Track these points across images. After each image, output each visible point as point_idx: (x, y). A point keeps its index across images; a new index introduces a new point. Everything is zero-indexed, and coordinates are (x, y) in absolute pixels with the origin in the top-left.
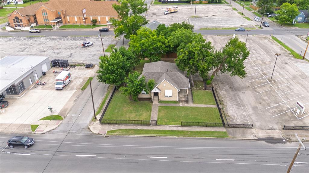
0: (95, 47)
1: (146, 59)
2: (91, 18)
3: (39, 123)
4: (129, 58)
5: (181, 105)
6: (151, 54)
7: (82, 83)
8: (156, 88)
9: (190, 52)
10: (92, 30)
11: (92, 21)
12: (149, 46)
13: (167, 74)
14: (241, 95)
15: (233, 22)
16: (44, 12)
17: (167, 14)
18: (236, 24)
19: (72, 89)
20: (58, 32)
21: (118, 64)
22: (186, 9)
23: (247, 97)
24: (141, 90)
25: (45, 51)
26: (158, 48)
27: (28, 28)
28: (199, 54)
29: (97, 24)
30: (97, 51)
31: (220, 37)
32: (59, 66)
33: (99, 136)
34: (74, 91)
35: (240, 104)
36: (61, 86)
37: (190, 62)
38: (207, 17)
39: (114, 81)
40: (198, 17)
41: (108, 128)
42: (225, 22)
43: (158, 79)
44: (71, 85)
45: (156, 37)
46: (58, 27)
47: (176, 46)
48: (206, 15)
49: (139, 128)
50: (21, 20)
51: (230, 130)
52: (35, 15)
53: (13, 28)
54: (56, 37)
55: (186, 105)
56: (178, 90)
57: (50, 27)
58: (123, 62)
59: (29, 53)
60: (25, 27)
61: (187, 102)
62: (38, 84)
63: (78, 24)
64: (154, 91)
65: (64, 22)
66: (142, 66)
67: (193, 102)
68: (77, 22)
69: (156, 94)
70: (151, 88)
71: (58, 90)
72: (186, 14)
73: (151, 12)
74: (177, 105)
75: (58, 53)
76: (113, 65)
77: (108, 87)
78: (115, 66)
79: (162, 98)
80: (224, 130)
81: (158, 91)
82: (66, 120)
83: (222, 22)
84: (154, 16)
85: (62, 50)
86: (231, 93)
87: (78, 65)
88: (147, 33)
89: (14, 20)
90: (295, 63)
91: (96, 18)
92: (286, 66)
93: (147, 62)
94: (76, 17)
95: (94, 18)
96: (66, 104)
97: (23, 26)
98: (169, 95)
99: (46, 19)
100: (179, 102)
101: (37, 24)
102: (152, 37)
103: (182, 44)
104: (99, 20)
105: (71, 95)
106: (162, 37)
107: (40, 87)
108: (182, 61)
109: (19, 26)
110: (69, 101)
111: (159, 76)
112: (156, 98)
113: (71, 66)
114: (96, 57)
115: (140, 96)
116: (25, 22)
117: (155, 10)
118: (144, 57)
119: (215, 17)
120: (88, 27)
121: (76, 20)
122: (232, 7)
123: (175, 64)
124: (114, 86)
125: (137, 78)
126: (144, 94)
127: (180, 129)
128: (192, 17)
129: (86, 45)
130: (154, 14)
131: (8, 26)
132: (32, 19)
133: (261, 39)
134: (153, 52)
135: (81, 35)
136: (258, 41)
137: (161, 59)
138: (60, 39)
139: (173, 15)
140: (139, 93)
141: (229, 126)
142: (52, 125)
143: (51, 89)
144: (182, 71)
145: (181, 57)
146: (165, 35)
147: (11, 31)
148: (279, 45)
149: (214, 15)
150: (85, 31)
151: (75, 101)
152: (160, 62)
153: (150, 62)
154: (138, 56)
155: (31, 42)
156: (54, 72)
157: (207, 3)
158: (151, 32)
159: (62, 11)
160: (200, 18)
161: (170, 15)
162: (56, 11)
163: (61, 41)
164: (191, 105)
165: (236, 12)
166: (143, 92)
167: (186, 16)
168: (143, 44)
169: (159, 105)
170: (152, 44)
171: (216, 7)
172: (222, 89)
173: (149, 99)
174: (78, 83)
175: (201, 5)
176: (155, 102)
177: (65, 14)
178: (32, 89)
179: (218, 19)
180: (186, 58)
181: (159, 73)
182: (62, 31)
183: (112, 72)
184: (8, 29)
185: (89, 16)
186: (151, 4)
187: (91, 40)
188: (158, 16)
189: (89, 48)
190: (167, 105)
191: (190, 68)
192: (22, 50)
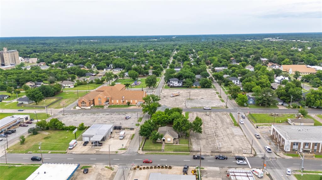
0: (132, 119)
1: (160, 125)
2: (127, 101)
3: (118, 151)
4: (152, 125)
5: (174, 145)
6: (162, 123)
7: (130, 137)
8: (164, 137)
9: (178, 123)
10: (127, 108)
11: (127, 103)
12: (161, 119)
13: (169, 132)
14: (200, 141)
15: (212, 103)
16: (100, 98)
17: (172, 97)
18: (214, 105)
19: (127, 139)
20: (108, 110)
21: (148, 127)
22: (185, 93)
23: (203, 142)
24: (158, 138)
25: (106, 122)
26: (165, 120)
27: (89, 108)
28: (182, 124)
29: (130, 104)
30: (134, 121)
31: (201, 113)
32: (117, 129)
33: (142, 154)
34: (128, 140)
35: (198, 144)
36: (122, 138)
37: (179, 126)
38: (197, 100)
39: (146, 135)
40: (191, 100)
41: (145, 152)
42: (207, 103)
43: (165, 134)
44: (126, 137)
45: (164, 115)
46: (107, 107)
47: (173, 120)
48: (197, 98)
49: (157, 152)
50: (86, 103)
51: (192, 153)
52: (94, 100)
53: (80, 107)
54: (108, 113)
55: (176, 145)
56: (173, 138)
57: (103, 107)
58: (150, 127)
59: (98, 123)
60: (87, 107)
61: (177, 143)
62: (110, 137)
63: (119, 104)
64: (163, 139)
65: (110, 104)
66: (157, 129)
67: (179, 144)
68: (117, 103)
69: (164, 140)
70: (162, 137)
71: (121, 139)
72: (184, 97)
73: (162, 95)
74: (173, 145)
75: (114, 123)
76: (146, 128)
77: (143, 138)
78: (147, 128)
79: (166, 142)
80: (189, 153)
81: (165, 139)
82: (128, 150)
83: (205, 103)
84: (165, 98)
85: (116, 121)
86: (197, 140)
87: (127, 129)
88: (161, 113)
89: (81, 103)
90: (233, 128)
91: (130, 101)
92: (228, 129)
93: (160, 127)
94: (117, 101)
95: (128, 101)
96: (126, 145)
97: (86, 106)
98: (169, 140)
99: (100, 102)
100: (174, 143)
101: (94, 105)
102: (162, 115)
103: (175, 119)
104: (131, 102)
105: (127, 142)
106: (167, 115)
107: (112, 138)
108: (175, 126)
109: (84, 106)
110: (127, 144)
111: (165, 132)
112: (164, 142)
113: (123, 129)
114: (134, 124)
115: (157, 141)
116: (88, 104)
117: (165, 94)
118: (158, 124)
119: (202, 99)
120: (125, 106)
121: (117, 102)
122: (217, 91)
123: (172, 128)
124: (146, 137)
125: (156, 133)
126: (159, 140)
127: (173, 152)
128: (188, 99)
129: (127, 118)
130: (165, 97)
131: (77, 106)
132: (92, 102)
133: (223, 115)
134: (163, 122)
135: (122, 112)
136: (221, 116)
137: (167, 125)
138: (111, 114)
139: (176, 97)
140: (157, 139)
141: (191, 151)
142: (123, 151)
143: (117, 139)
144: (176, 131)
145: (174, 124)
146: (168, 114)
147: (79, 110)
148: (231, 118)
149: (202, 98)
150: (123, 109)
151: (129, 144)
152: (166, 127)
153: (162, 127)
154: (156, 124)
155: (95, 116)
156: (116, 132)
157: (201, 87)
158: (162, 113)
159: (110, 97)
160: (192, 100)
161: (174, 98)
162: (106, 97)
163: (112, 116)
164: (178, 144)
165: (217, 95)
166: (159, 139)
167: (184, 99)
168: (158, 118)
169: (165, 144)
170: (163, 118)
171: (206, 91)
172: (193, 139)
173: (161, 143)
174: (129, 136)
175: (196, 89)
176: (164, 144)
177: (111, 99)
178: (109, 139)
179: (204, 101)
180: (177, 125)
181: (165, 131)
182: (109, 109)
183: (146, 131)
184: (77, 108)
185: (126, 100)
186: (163, 88)
187: (129, 115)
188: (167, 98)
189: (129, 120)
190: (168, 144)
191: (179, 130)
192: (94, 121)
